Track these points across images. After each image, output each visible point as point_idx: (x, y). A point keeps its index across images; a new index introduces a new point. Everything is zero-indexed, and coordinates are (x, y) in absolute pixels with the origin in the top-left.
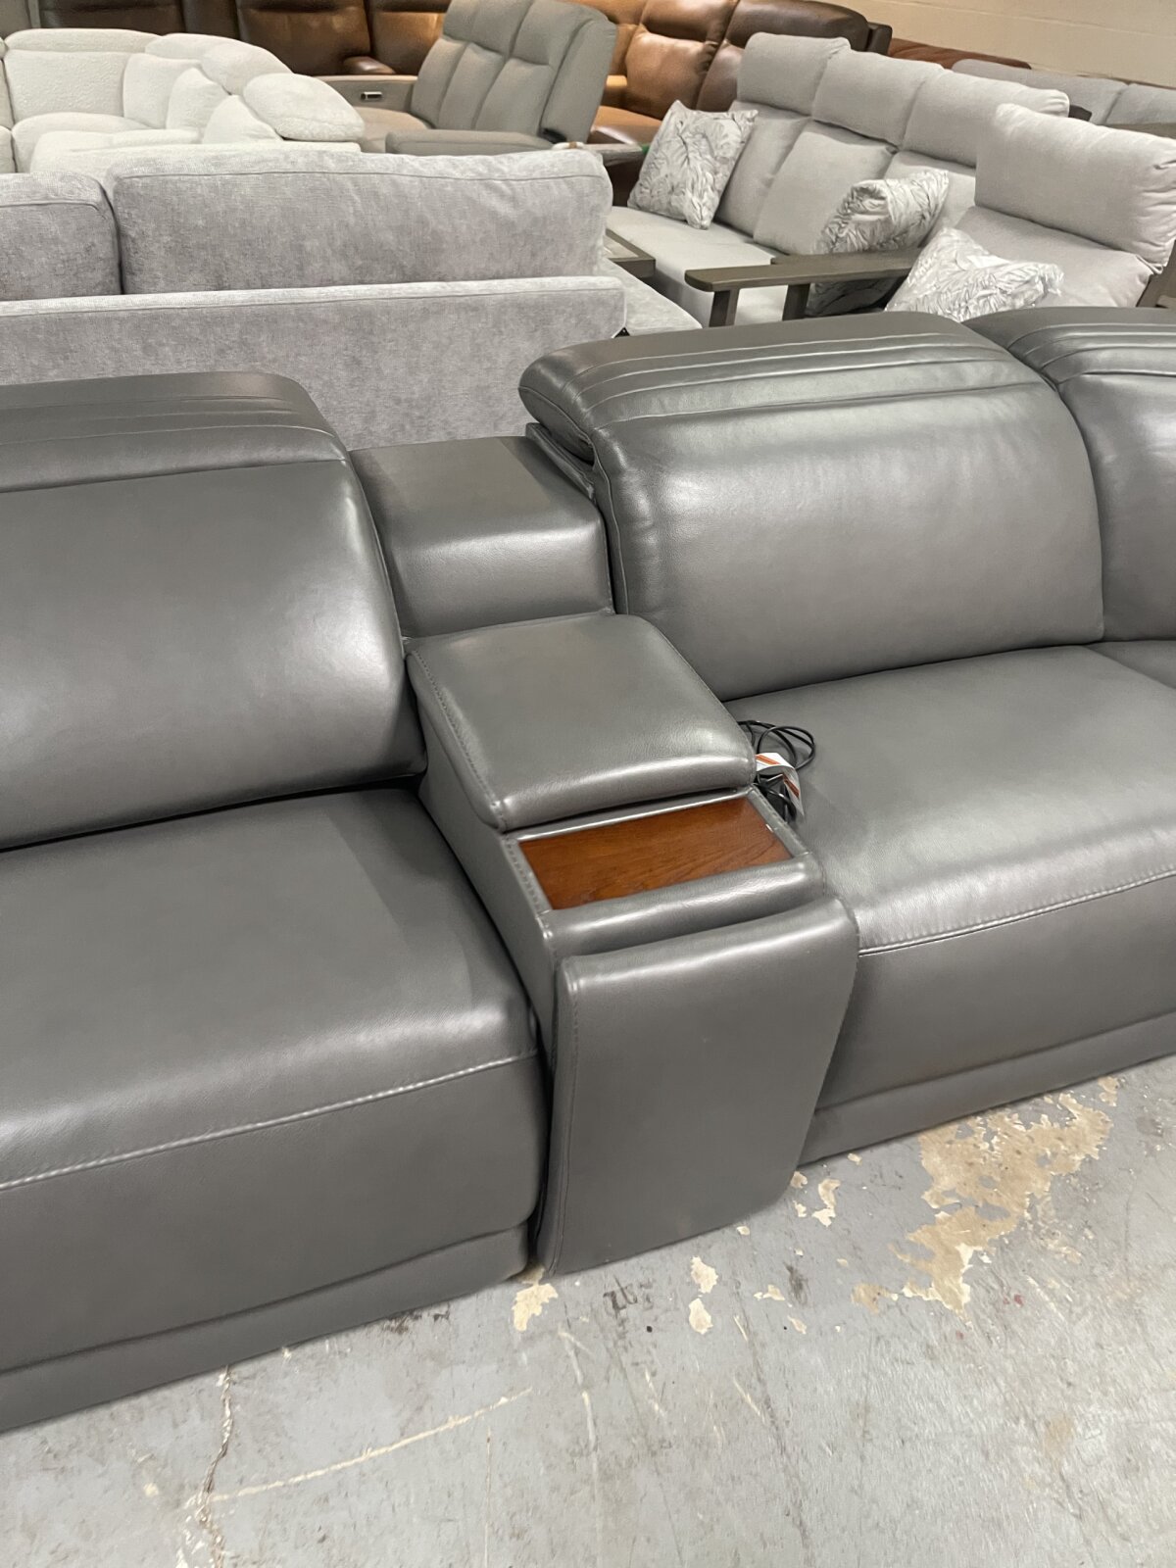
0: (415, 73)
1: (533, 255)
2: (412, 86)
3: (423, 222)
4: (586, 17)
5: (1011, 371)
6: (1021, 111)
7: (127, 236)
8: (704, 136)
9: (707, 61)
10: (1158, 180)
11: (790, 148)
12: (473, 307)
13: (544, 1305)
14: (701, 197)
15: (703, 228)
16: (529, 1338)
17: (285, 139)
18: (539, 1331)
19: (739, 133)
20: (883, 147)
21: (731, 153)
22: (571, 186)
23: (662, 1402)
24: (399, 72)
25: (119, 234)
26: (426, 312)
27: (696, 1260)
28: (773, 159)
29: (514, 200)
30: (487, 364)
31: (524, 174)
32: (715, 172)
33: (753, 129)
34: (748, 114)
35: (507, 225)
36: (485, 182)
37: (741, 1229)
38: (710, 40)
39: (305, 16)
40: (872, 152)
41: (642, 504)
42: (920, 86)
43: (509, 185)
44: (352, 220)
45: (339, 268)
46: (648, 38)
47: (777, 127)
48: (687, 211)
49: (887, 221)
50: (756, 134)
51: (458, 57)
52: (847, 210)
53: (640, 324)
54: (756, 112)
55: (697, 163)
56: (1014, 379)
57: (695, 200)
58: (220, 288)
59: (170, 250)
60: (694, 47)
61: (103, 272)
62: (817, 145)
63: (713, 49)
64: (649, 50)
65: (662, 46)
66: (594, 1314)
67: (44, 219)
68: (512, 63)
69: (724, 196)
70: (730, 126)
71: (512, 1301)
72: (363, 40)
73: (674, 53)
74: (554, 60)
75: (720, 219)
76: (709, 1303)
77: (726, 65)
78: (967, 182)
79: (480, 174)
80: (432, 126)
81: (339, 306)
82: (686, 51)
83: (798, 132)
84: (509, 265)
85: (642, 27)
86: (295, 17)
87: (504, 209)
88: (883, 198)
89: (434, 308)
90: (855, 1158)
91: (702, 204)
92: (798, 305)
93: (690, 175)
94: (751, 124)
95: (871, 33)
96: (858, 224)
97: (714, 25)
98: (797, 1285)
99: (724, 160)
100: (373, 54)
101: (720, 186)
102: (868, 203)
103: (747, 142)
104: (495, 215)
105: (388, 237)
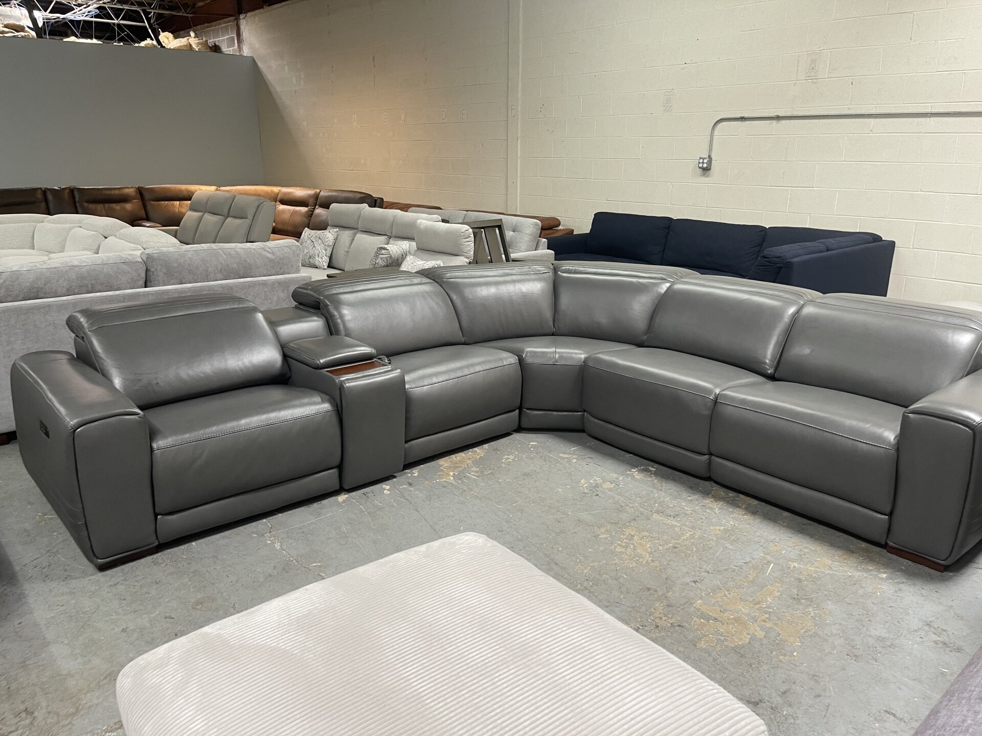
0: (179, 226)
1: (281, 268)
3: (246, 261)
6: (424, 221)
7: (150, 271)
8: (319, 238)
9: (310, 214)
10: (464, 236)
11: (353, 240)
12: (265, 284)
13: (345, 497)
14: (322, 258)
15: (324, 269)
16: (343, 501)
19: (332, 236)
20: (386, 237)
21: (331, 244)
22: (290, 249)
23: (380, 503)
25: (147, 270)
26: (250, 286)
27: (384, 486)
28: (348, 244)
29: (273, 253)
30: (269, 301)
32: (326, 250)
33: (338, 235)
34: (335, 230)
35: (271, 260)
36: (264, 249)
37: (393, 480)
38: (310, 206)
39: (114, 205)
40: (383, 238)
41: (335, 314)
42: (395, 217)
43: (272, 250)
44: (223, 262)
45: (219, 276)
46: (283, 207)
47: (346, 235)
48: (317, 264)
49: (391, 257)
50: (339, 237)
51: (200, 219)
52: (377, 255)
54: (338, 229)
55: (318, 247)
57: (320, 260)
58: (181, 284)
59: (165, 273)
60: (304, 209)
61: (142, 282)
62: (362, 238)
63: (312, 209)
64: (283, 211)
65: (289, 210)
66: (359, 496)
67: (125, 267)
68: (229, 219)
69: (331, 258)
70: (329, 235)
72: (142, 214)
73: (295, 212)
74: (250, 217)
75: (329, 266)
76: (389, 490)
77: (319, 215)
78: (414, 244)
82: (300, 211)
83: (355, 234)
84: (273, 272)
85: (278, 203)
86: (107, 205)
87: (270, 256)
88: (389, 250)
89: (252, 285)
90: (421, 466)
91: (324, 262)
93: (317, 252)
94: (336, 233)
95: (376, 200)
96: (381, 258)
97: (311, 201)
98: (410, 484)
99: (329, 246)
100: (148, 219)
101: (329, 254)
102: (383, 251)
103: (336, 239)
104: (268, 258)
105: (235, 266)
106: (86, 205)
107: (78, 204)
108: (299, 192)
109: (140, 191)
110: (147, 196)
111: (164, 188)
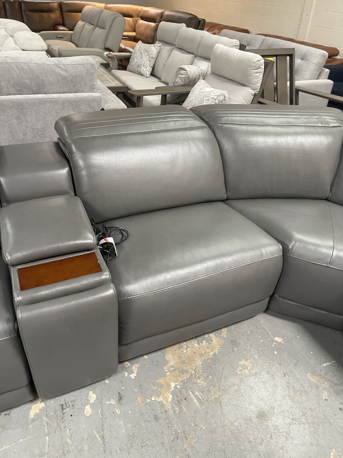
0: (73, 31)
1: (74, 86)
2: (72, 34)
4: (116, 16)
5: (198, 123)
8: (146, 51)
9: (156, 29)
10: (255, 66)
11: (170, 55)
12: (55, 102)
13: (40, 410)
14: (146, 68)
15: (147, 77)
16: (34, 420)
17: (23, 50)
18: (38, 417)
19: (156, 50)
20: (193, 55)
21: (154, 56)
22: (84, 67)
23: (71, 439)
24: (70, 30)
27: (91, 392)
28: (166, 58)
29: (66, 71)
31: (70, 63)
32: (150, 61)
33: (160, 50)
34: (159, 45)
35: (64, 78)
36: (58, 66)
37: (107, 381)
38: (157, 23)
39: (44, 14)
40: (190, 56)
41: (81, 163)
42: (202, 37)
43: (65, 67)
44: (15, 76)
45: (12, 90)
46: (141, 21)
47: (167, 49)
48: (142, 72)
49: (189, 77)
50: (161, 51)
51: (84, 26)
52: (177, 74)
53: (108, 107)
54: (161, 44)
55: (144, 59)
56: (199, 125)
57: (145, 69)
60: (153, 24)
62: (177, 54)
63: (158, 25)
64: (142, 24)
65: (145, 24)
66: (55, 411)
68: (97, 28)
69: (153, 68)
70: (154, 49)
71: (31, 409)
72: (61, 21)
73: (148, 26)
74: (107, 28)
75: (152, 74)
76: (92, 406)
79: (56, 63)
80: (77, 46)
81: (12, 101)
82: (151, 25)
83: (172, 50)
84: (67, 89)
85: (140, 19)
86: (40, 13)
87: (63, 73)
88: (186, 71)
89: (42, 102)
90: (146, 357)
91: (147, 70)
92: (164, 101)
93: (143, 62)
94: (160, 48)
95: (200, 21)
96: (181, 78)
97: (158, 19)
98: (120, 398)
99: (153, 58)
100: (63, 25)
101: (152, 65)
102: (182, 72)
103: (159, 53)
104: (60, 75)
105: (27, 81)
106: (28, 12)
107: (23, 12)
108: (153, 11)
109: (60, 5)
110: (64, 8)
111: (74, 3)
